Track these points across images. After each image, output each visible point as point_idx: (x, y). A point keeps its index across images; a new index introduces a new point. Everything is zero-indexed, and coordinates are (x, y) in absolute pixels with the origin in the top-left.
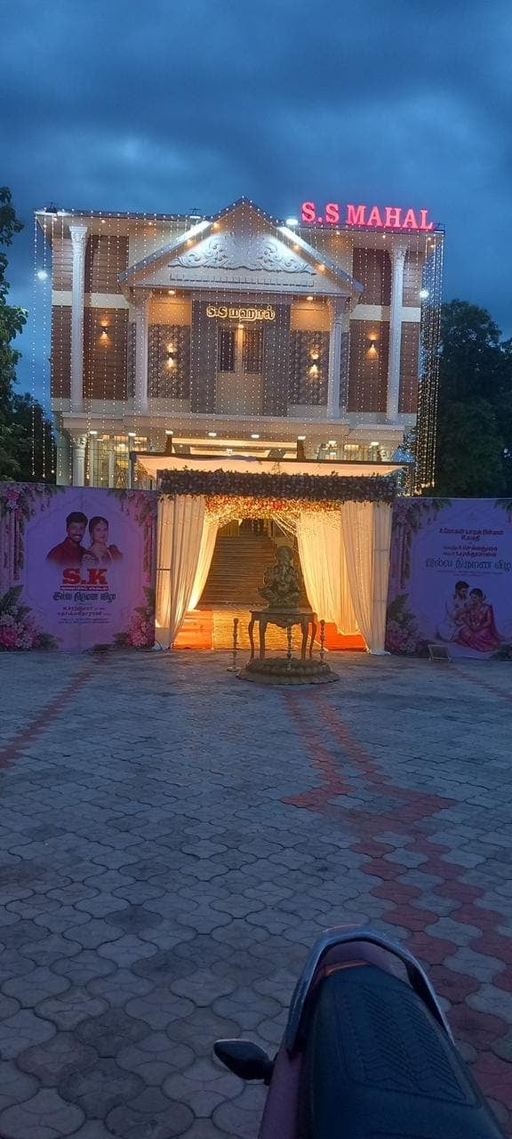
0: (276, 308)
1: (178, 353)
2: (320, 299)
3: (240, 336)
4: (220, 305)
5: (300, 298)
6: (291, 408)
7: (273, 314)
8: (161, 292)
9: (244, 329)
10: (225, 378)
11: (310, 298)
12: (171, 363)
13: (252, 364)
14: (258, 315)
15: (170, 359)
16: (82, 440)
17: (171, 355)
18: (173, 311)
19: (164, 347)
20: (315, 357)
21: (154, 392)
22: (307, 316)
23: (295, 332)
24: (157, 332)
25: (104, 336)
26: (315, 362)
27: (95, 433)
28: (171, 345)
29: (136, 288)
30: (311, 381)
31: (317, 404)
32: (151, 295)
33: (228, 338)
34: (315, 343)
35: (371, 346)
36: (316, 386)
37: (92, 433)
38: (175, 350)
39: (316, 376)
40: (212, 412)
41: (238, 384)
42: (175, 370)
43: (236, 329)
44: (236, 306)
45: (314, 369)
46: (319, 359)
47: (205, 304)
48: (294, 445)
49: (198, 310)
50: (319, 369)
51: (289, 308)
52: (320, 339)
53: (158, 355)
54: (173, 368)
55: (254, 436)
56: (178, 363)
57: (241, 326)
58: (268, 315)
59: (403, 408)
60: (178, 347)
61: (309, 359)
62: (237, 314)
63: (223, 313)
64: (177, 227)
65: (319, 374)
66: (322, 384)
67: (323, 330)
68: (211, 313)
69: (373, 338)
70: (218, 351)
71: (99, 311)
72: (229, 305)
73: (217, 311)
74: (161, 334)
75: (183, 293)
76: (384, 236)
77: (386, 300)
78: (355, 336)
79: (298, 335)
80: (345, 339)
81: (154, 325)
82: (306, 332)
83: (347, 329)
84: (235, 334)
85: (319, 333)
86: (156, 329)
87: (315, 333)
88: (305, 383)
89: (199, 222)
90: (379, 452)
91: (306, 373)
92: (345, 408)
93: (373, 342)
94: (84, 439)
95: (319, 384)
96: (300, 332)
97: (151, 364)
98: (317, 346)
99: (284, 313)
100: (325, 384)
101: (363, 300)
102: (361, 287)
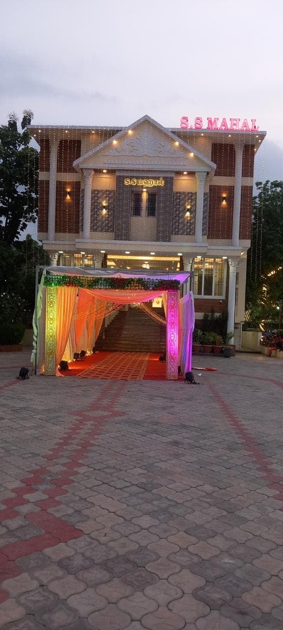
0: (164, 178)
1: (108, 206)
2: (191, 174)
3: (145, 196)
4: (131, 178)
5: (179, 173)
6: (173, 237)
7: (163, 182)
8: (98, 171)
9: (147, 192)
10: (135, 220)
11: (185, 173)
12: (104, 211)
13: (151, 211)
14: (152, 183)
15: (104, 209)
17: (104, 207)
18: (106, 182)
19: (101, 203)
20: (189, 207)
21: (93, 229)
22: (184, 184)
23: (177, 193)
24: (96, 194)
25: (68, 197)
26: (188, 210)
27: (62, 252)
28: (105, 201)
29: (85, 169)
30: (186, 221)
31: (190, 235)
32: (93, 173)
33: (138, 196)
34: (188, 199)
35: (223, 201)
37: (60, 252)
38: (107, 204)
39: (189, 218)
40: (126, 240)
41: (143, 223)
43: (142, 192)
44: (143, 178)
45: (188, 214)
46: (191, 208)
47: (124, 177)
48: (178, 259)
49: (120, 181)
50: (190, 214)
51: (172, 178)
52: (191, 196)
53: (96, 208)
54: (106, 215)
55: (152, 254)
56: (108, 212)
57: (145, 190)
58: (161, 183)
59: (242, 236)
61: (185, 208)
62: (142, 183)
63: (134, 182)
64: (107, 134)
65: (191, 217)
66: (192, 223)
67: (193, 191)
68: (127, 182)
69: (224, 195)
70: (132, 204)
71: (65, 183)
72: (137, 178)
73: (130, 181)
74: (99, 195)
75: (111, 172)
76: (230, 136)
77: (232, 173)
78: (214, 195)
79: (178, 195)
80: (206, 196)
81: (95, 190)
82: (184, 193)
83: (208, 191)
84: (141, 194)
85: (191, 193)
86: (96, 192)
87: (188, 193)
88: (182, 222)
89: (121, 131)
90: (228, 262)
91: (183, 216)
92: (206, 237)
93: (224, 198)
94: (56, 256)
95: (190, 223)
96: (180, 193)
97: (93, 213)
98: (190, 201)
99: (169, 182)
100: (194, 223)
101: (218, 173)
102: (214, 166)
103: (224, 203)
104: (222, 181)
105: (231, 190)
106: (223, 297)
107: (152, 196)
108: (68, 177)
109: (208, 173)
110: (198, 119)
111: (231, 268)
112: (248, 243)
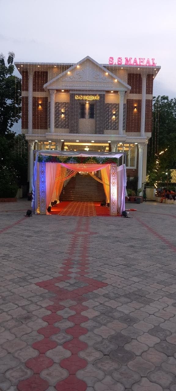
0: (99, 95)
1: (65, 112)
2: (116, 92)
3: (87, 106)
4: (79, 95)
5: (108, 92)
6: (105, 131)
7: (99, 97)
8: (59, 91)
9: (89, 103)
10: (82, 121)
11: (112, 92)
12: (63, 116)
13: (92, 115)
14: (92, 98)
15: (63, 114)
16: (32, 144)
17: (63, 113)
18: (63, 97)
19: (60, 110)
20: (114, 113)
21: (56, 126)
22: (111, 98)
23: (107, 104)
24: (58, 105)
25: (40, 107)
26: (114, 114)
27: (37, 141)
28: (63, 109)
29: (51, 89)
30: (113, 121)
31: (115, 130)
32: (55, 92)
33: (83, 106)
34: (114, 108)
36: (114, 123)
37: (36, 141)
38: (64, 111)
39: (115, 120)
40: (77, 133)
41: (86, 122)
42: (64, 118)
43: (86, 103)
44: (86, 95)
45: (114, 117)
46: (116, 113)
47: (74, 95)
48: (108, 145)
49: (72, 96)
50: (115, 117)
51: (104, 95)
52: (116, 106)
53: (58, 113)
54: (63, 118)
55: (92, 141)
56: (65, 116)
57: (87, 102)
58: (97, 98)
59: (147, 130)
60: (65, 110)
61: (112, 114)
62: (86, 98)
63: (81, 97)
64: (64, 67)
65: (115, 119)
66: (117, 122)
67: (117, 103)
68: (77, 98)
69: (135, 105)
70: (80, 111)
71: (38, 98)
72: (83, 95)
73: (79, 97)
74: (59, 106)
75: (67, 91)
76: (139, 69)
77: (140, 92)
78: (129, 105)
79: (108, 105)
80: (125, 106)
81: (57, 103)
82: (111, 104)
83: (126, 102)
84: (85, 105)
85: (116, 104)
86: (58, 104)
87: (114, 104)
88: (110, 122)
89: (72, 66)
90: (138, 146)
91: (111, 118)
92: (125, 131)
93: (135, 107)
94: (33, 143)
95: (115, 122)
96: (109, 104)
97: (56, 116)
98: (115, 109)
99: (102, 97)
100: (118, 122)
101: (132, 92)
102: (130, 87)
103: (135, 110)
104: (134, 97)
105: (139, 102)
106: (135, 168)
107: (92, 106)
108: (40, 95)
109: (126, 92)
110: (119, 58)
111: (140, 150)
112: (150, 135)
